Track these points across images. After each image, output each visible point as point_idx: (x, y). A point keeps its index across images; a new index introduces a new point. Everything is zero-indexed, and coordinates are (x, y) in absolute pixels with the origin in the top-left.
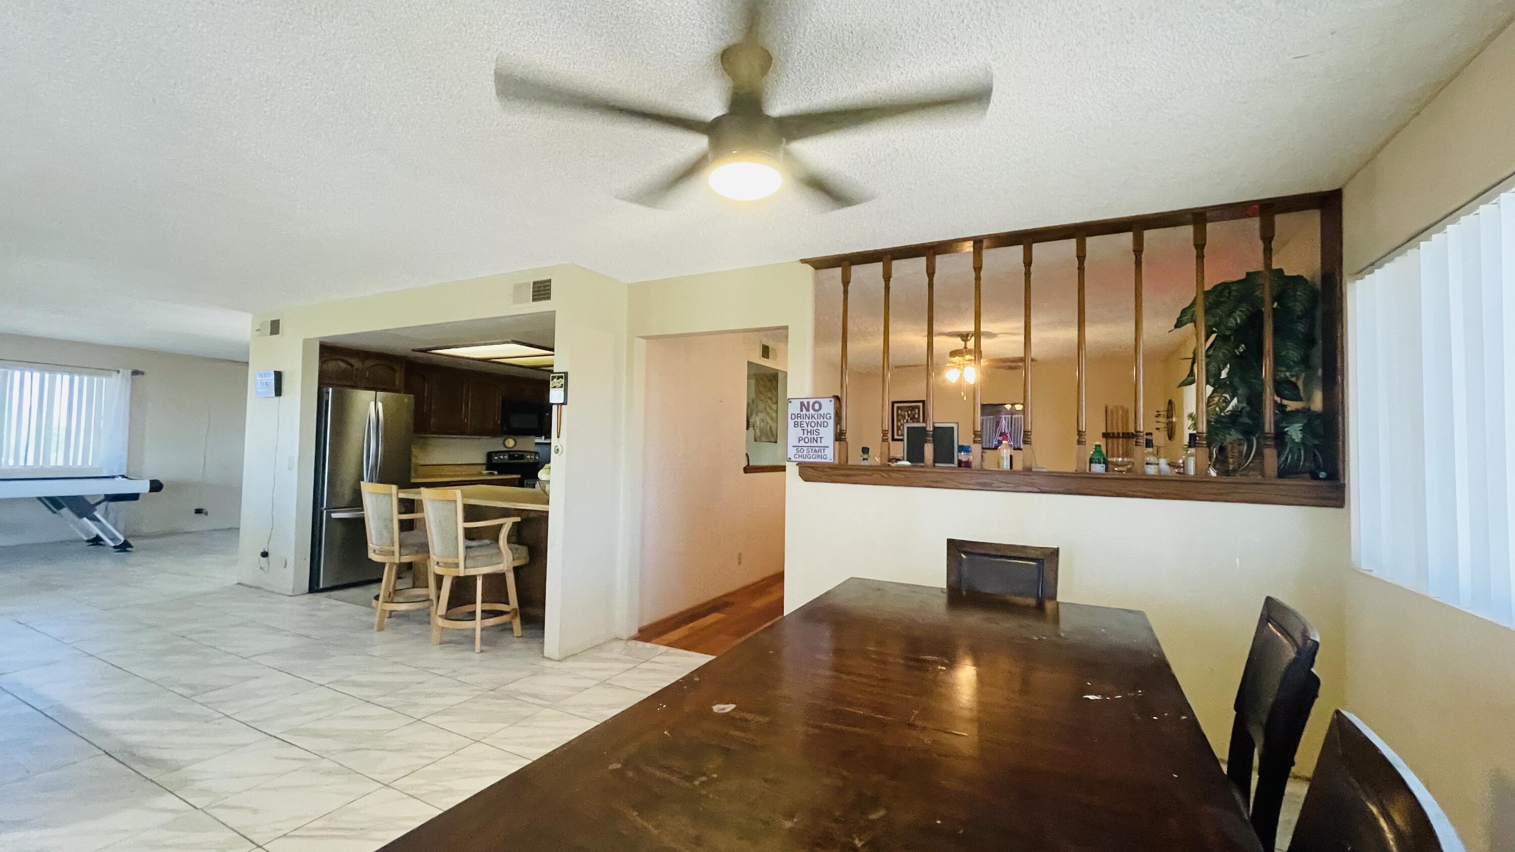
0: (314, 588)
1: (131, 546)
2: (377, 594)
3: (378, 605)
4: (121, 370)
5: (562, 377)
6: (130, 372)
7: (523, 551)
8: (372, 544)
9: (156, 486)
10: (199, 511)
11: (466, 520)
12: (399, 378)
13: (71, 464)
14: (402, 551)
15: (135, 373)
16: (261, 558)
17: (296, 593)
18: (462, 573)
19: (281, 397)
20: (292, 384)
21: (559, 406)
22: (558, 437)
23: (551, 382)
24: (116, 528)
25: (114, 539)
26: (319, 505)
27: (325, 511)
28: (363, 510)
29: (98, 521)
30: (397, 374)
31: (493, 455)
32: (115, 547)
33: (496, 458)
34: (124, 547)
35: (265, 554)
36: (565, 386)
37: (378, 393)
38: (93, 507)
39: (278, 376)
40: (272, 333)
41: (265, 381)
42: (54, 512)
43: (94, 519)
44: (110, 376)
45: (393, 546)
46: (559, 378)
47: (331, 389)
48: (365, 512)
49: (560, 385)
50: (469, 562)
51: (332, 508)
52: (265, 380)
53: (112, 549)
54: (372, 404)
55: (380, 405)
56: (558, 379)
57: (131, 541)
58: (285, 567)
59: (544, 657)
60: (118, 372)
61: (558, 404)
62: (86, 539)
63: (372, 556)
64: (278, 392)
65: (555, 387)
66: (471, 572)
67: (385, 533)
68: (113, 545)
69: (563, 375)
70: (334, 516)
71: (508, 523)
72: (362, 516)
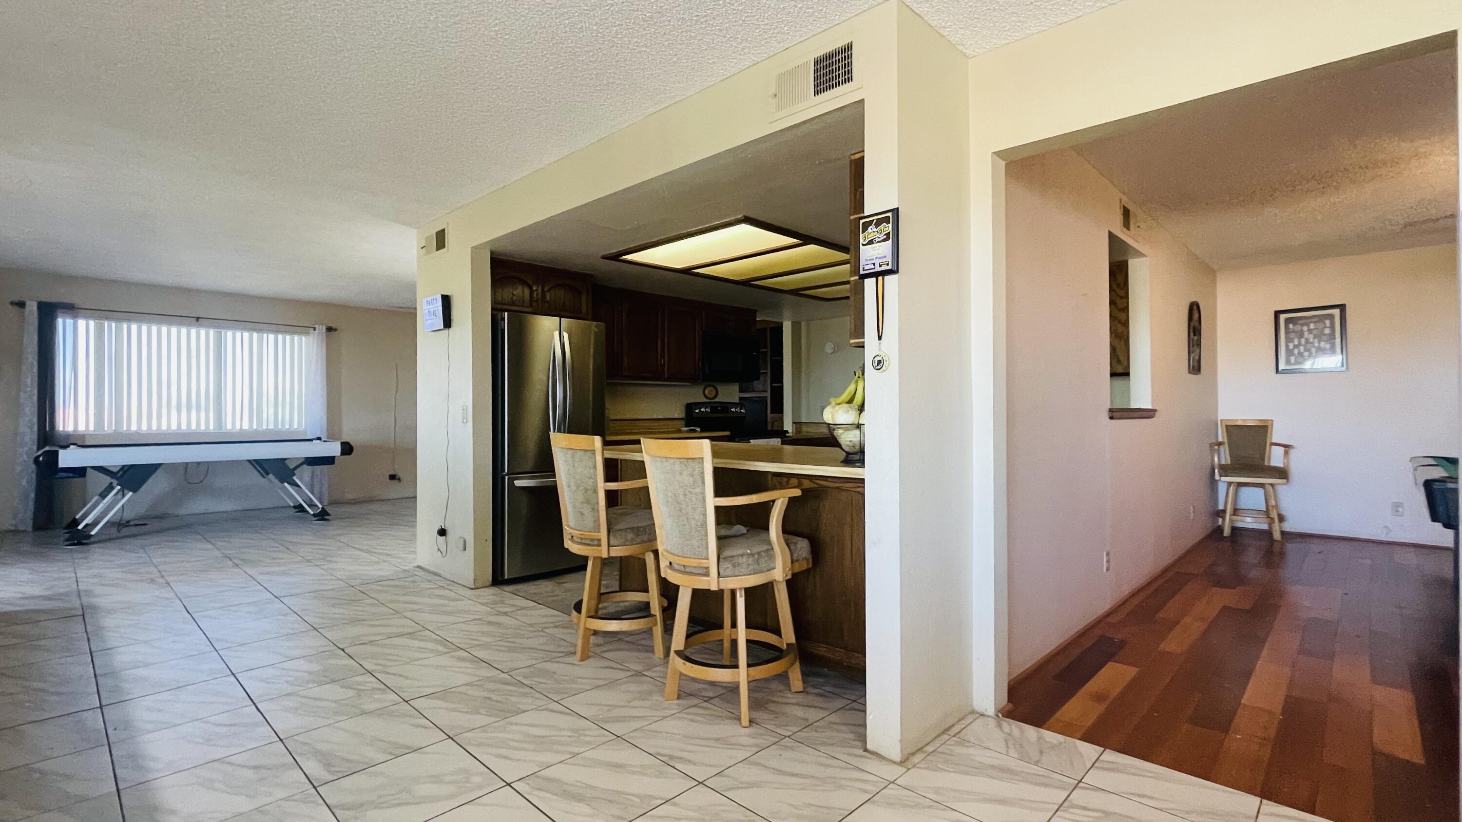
0: (498, 580)
1: (328, 515)
2: (580, 598)
3: (579, 619)
4: (316, 326)
5: (887, 220)
6: (324, 328)
7: (803, 546)
8: (569, 526)
9: (347, 449)
10: (393, 477)
11: (718, 493)
12: (585, 302)
13: (280, 427)
14: (612, 538)
15: (330, 329)
16: (439, 536)
17: (478, 585)
18: (712, 583)
19: (451, 330)
20: (462, 312)
21: (880, 278)
22: (880, 338)
23: (861, 235)
24: (312, 493)
25: (312, 505)
26: (500, 471)
27: (507, 477)
28: (554, 476)
29: (298, 486)
30: (584, 298)
31: (694, 407)
32: (315, 515)
33: (697, 411)
34: (322, 515)
35: (442, 532)
36: (895, 237)
37: (562, 319)
38: (292, 472)
39: (446, 301)
40: (438, 249)
41: (432, 310)
42: (264, 477)
43: (295, 484)
44: (308, 333)
45: (599, 532)
46: (879, 223)
47: (506, 313)
48: (557, 479)
49: (882, 237)
50: (724, 565)
51: (515, 473)
52: (431, 308)
53: (312, 517)
54: (557, 334)
55: (566, 336)
56: (877, 225)
57: (328, 509)
58: (465, 549)
59: (866, 750)
60: (315, 329)
61: (876, 275)
62: (292, 505)
63: (568, 544)
64: (448, 323)
65: (871, 242)
66: (728, 584)
67: (587, 510)
68: (312, 513)
69: (890, 214)
70: (518, 483)
71: (780, 500)
72: (553, 484)
